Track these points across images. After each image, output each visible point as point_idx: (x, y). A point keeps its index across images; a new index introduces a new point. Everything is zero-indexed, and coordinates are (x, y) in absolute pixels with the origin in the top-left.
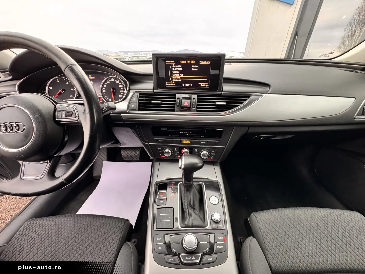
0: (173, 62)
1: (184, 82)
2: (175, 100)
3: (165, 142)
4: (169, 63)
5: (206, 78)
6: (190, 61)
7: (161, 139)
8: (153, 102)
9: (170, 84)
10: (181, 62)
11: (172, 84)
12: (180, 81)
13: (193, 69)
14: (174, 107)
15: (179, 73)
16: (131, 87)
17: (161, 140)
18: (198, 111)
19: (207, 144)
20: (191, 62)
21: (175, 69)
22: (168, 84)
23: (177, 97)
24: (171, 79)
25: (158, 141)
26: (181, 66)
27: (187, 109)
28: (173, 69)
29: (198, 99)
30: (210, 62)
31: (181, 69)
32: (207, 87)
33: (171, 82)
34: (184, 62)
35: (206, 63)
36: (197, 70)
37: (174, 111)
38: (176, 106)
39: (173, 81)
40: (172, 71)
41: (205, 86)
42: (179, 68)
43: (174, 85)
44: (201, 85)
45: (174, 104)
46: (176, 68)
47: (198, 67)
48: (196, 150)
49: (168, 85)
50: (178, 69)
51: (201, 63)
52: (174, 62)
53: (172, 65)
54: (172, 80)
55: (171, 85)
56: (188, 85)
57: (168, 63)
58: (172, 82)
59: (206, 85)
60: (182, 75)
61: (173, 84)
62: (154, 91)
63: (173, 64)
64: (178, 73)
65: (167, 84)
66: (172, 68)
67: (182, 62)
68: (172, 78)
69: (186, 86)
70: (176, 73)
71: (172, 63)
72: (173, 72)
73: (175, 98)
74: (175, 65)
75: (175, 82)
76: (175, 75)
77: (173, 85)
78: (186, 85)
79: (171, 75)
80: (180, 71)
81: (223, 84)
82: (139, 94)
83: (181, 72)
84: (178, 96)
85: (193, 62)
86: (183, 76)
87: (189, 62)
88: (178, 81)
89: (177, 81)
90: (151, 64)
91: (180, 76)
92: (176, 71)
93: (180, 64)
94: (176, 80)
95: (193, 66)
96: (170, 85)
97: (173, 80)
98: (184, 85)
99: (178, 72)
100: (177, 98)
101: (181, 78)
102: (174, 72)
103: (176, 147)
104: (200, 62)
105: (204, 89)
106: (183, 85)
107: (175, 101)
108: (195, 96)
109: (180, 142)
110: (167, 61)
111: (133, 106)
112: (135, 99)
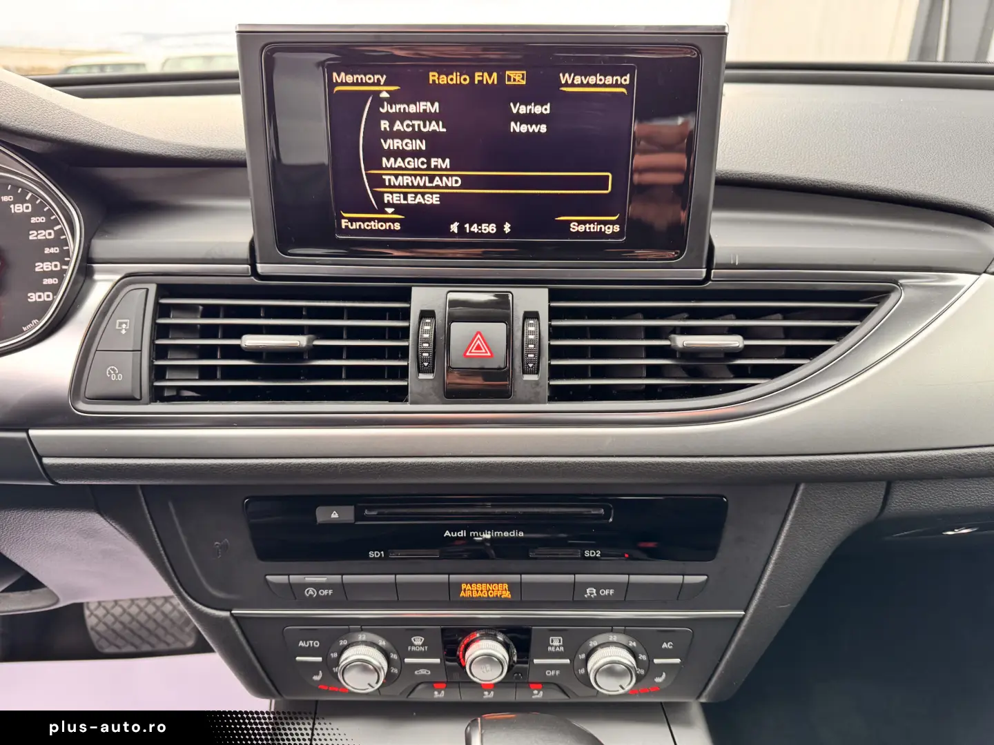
0: (382, 81)
1: (452, 207)
2: (408, 328)
3: (344, 596)
4: (353, 84)
5: (602, 183)
6: (495, 75)
7: (314, 580)
8: (249, 341)
9: (364, 220)
10: (433, 77)
11: (380, 220)
12: (433, 199)
13: (515, 127)
14: (402, 373)
15: (424, 148)
16: (101, 247)
17: (318, 586)
18: (558, 394)
19: (627, 596)
20: (501, 78)
21: (398, 126)
22: (352, 220)
23: (416, 308)
24: (374, 193)
25: (294, 595)
26: (437, 105)
28: (384, 125)
29: (554, 313)
30: (626, 79)
31: (438, 127)
32: (614, 235)
34: (455, 79)
35: (604, 85)
36: (543, 128)
37: (399, 395)
38: (411, 363)
39: (390, 205)
40: (374, 136)
41: (601, 234)
42: (425, 117)
43: (397, 226)
44: (574, 228)
45: (402, 353)
46: (403, 116)
47: (546, 109)
48: (556, 642)
49: (355, 226)
50: (416, 123)
51: (566, 85)
52: (386, 84)
53: (378, 102)
54: (379, 197)
55: (375, 225)
56: (491, 228)
57: (346, 84)
58: (382, 206)
59: (605, 223)
60: (442, 163)
61: (383, 222)
62: (261, 268)
63: (384, 95)
64: (416, 154)
65: (344, 223)
66: (375, 117)
67: (443, 80)
68: (377, 181)
69: (472, 234)
70: (402, 154)
71: (378, 83)
72: (389, 144)
73: (405, 313)
74: (393, 99)
75: (398, 209)
76: (400, 163)
77: (386, 226)
79: (374, 159)
80: (430, 137)
81: (715, 215)
82: (153, 288)
83: (435, 145)
84: (422, 297)
85: (517, 77)
86: (453, 168)
87: (490, 79)
88: (419, 199)
89: (411, 200)
90: (233, 91)
91: (429, 168)
92: (401, 135)
93: (432, 93)
94: (405, 195)
95: (517, 108)
96: (364, 226)
97: (387, 198)
98: (461, 228)
99: (421, 145)
100: (414, 315)
102: (389, 141)
103: (416, 626)
104: (565, 78)
105: (593, 248)
107: (403, 333)
108: (535, 299)
109: (451, 597)
110: (343, 74)
111: (112, 372)
112: (126, 323)
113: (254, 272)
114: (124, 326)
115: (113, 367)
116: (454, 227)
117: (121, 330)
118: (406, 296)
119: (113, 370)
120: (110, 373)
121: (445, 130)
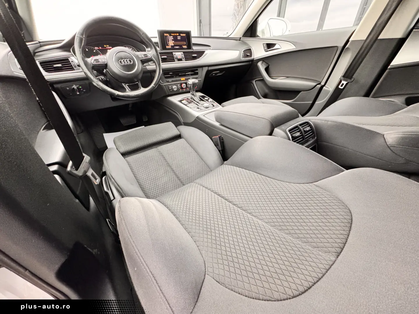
1: (175, 45)
4: (166, 35)
5: (185, 43)
7: (170, 80)
10: (172, 34)
12: (173, 45)
17: (171, 80)
18: (186, 60)
25: (168, 82)
27: (180, 60)
31: (173, 39)
32: (186, 47)
33: (168, 46)
34: (173, 34)
35: (184, 35)
36: (180, 39)
37: (174, 61)
39: (170, 45)
40: (168, 39)
42: (172, 38)
44: (183, 47)
45: (174, 58)
46: (170, 38)
47: (180, 37)
56: (177, 47)
60: (173, 42)
61: (170, 47)
62: (161, 51)
66: (168, 38)
68: (169, 43)
70: (170, 41)
73: (173, 55)
74: (169, 36)
78: (176, 47)
79: (168, 42)
80: (172, 39)
81: (193, 47)
84: (174, 53)
85: (178, 34)
87: (176, 35)
89: (172, 45)
95: (178, 37)
99: (172, 40)
101: (173, 43)
103: (178, 83)
104: (181, 34)
105: (185, 49)
106: (175, 47)
107: (173, 56)
109: (180, 80)
118: (172, 53)
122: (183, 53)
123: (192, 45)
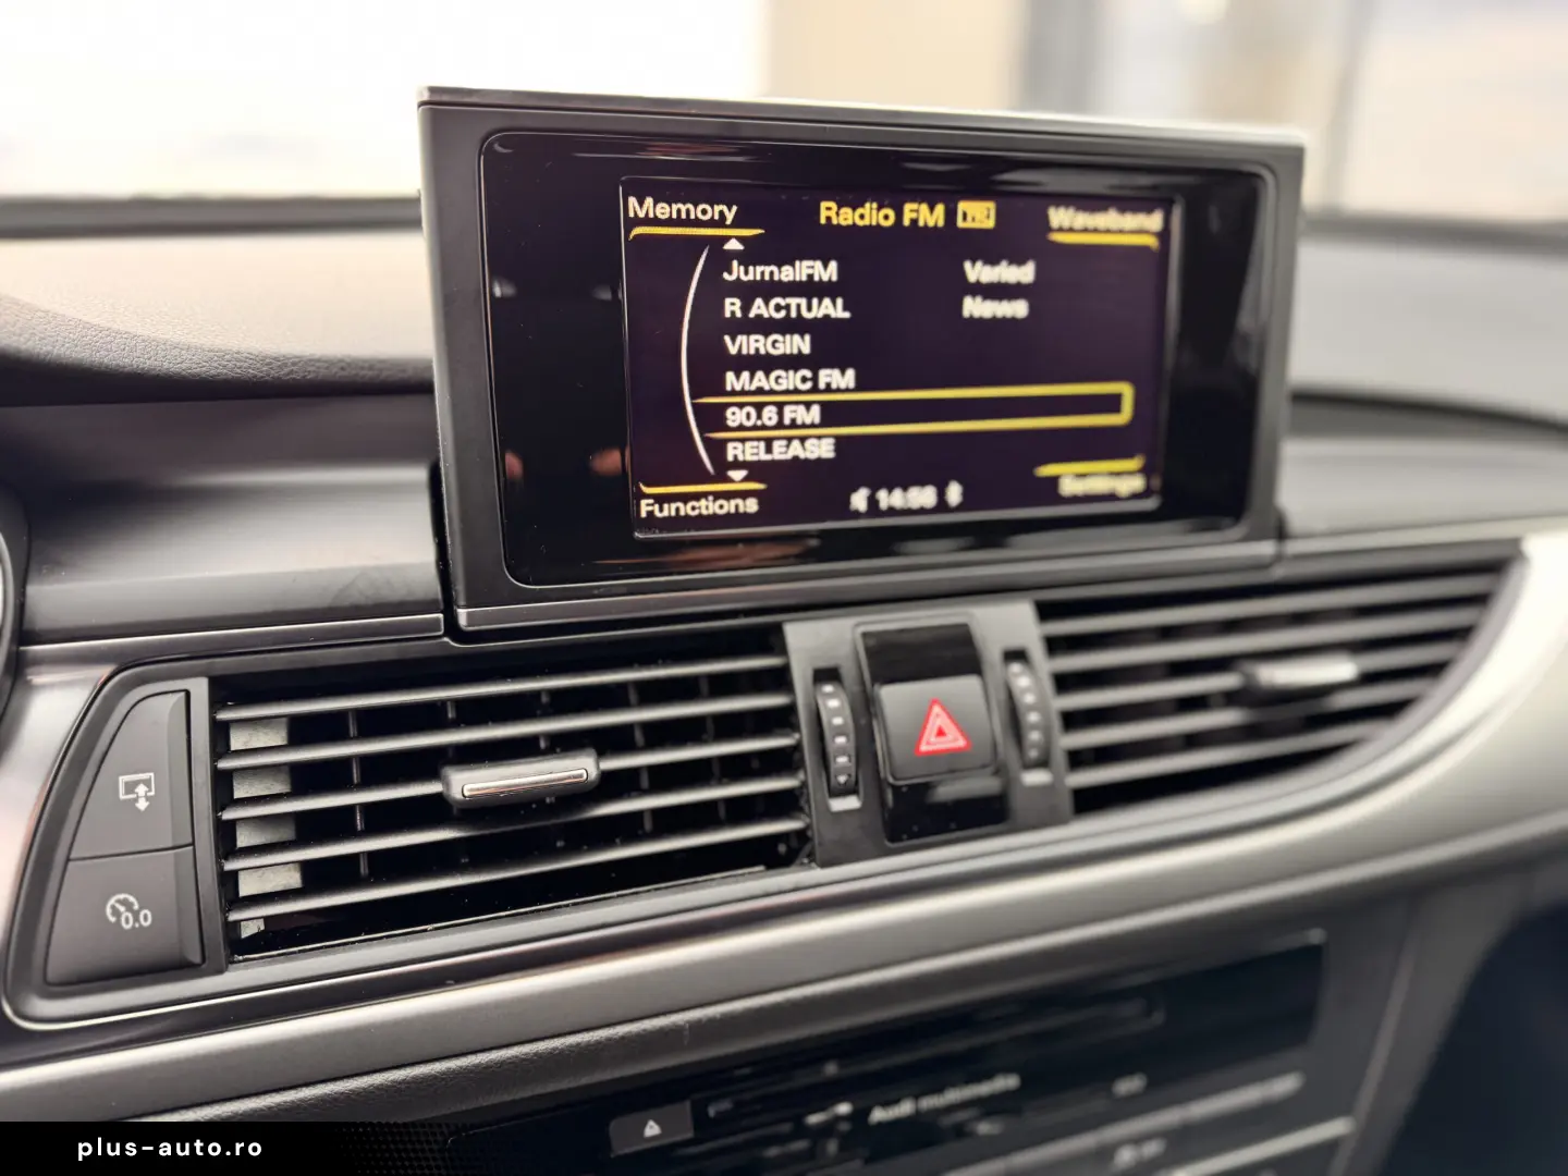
0: (730, 217)
1: (866, 462)
4: (669, 222)
6: (940, 209)
9: (685, 498)
10: (828, 211)
11: (717, 496)
12: (822, 449)
13: (974, 307)
15: (806, 350)
20: (951, 215)
21: (759, 308)
22: (661, 500)
24: (707, 442)
26: (833, 265)
28: (732, 306)
30: (1154, 221)
31: (832, 308)
32: (1135, 496)
33: (705, 478)
34: (872, 215)
35: (1121, 232)
36: (1019, 309)
39: (737, 465)
40: (712, 328)
42: (811, 289)
43: (751, 506)
44: (1069, 487)
46: (770, 289)
47: (1025, 273)
49: (669, 510)
50: (793, 301)
51: (1061, 230)
52: (736, 224)
53: (720, 260)
54: (717, 449)
55: (708, 507)
56: (924, 496)
57: (656, 222)
58: (723, 467)
59: (1118, 474)
60: (840, 379)
61: (725, 500)
62: (463, 615)
63: (733, 245)
64: (791, 362)
65: (645, 507)
66: (714, 289)
67: (847, 217)
68: (713, 419)
69: (892, 511)
70: (766, 363)
71: (720, 222)
73: (779, 679)
74: (749, 257)
75: (755, 470)
76: (760, 379)
77: (729, 506)
78: (889, 499)
79: (709, 382)
80: (819, 329)
82: (200, 688)
83: (830, 346)
85: (978, 214)
86: (860, 387)
87: (931, 216)
88: (796, 450)
89: (780, 452)
91: (815, 390)
92: (765, 327)
93: (828, 243)
94: (769, 442)
95: (977, 272)
96: (686, 509)
97: (733, 451)
98: (873, 501)
99: (801, 344)
101: (833, 414)
102: (741, 339)
104: (1059, 216)
110: (649, 201)
111: (122, 909)
112: (147, 783)
113: (452, 627)
114: (141, 789)
115: (122, 896)
116: (859, 500)
117: (136, 800)
118: (770, 640)
119: (124, 902)
120: (116, 912)
121: (847, 315)
122: (1046, 611)
123: (1273, 407)
